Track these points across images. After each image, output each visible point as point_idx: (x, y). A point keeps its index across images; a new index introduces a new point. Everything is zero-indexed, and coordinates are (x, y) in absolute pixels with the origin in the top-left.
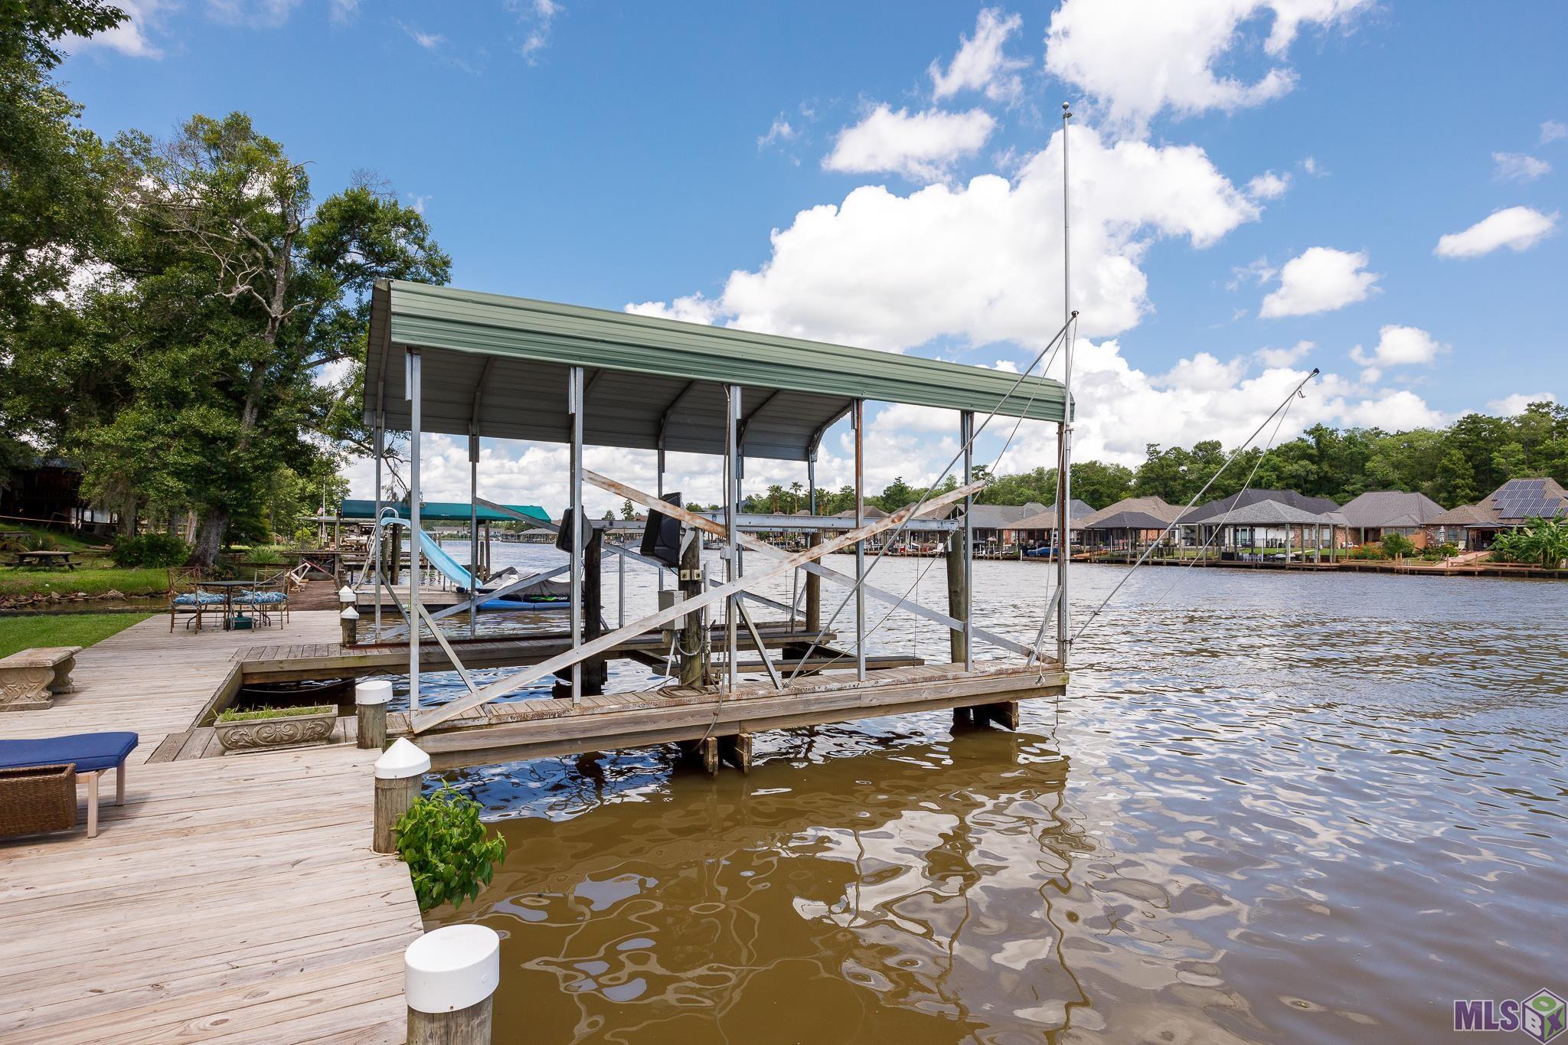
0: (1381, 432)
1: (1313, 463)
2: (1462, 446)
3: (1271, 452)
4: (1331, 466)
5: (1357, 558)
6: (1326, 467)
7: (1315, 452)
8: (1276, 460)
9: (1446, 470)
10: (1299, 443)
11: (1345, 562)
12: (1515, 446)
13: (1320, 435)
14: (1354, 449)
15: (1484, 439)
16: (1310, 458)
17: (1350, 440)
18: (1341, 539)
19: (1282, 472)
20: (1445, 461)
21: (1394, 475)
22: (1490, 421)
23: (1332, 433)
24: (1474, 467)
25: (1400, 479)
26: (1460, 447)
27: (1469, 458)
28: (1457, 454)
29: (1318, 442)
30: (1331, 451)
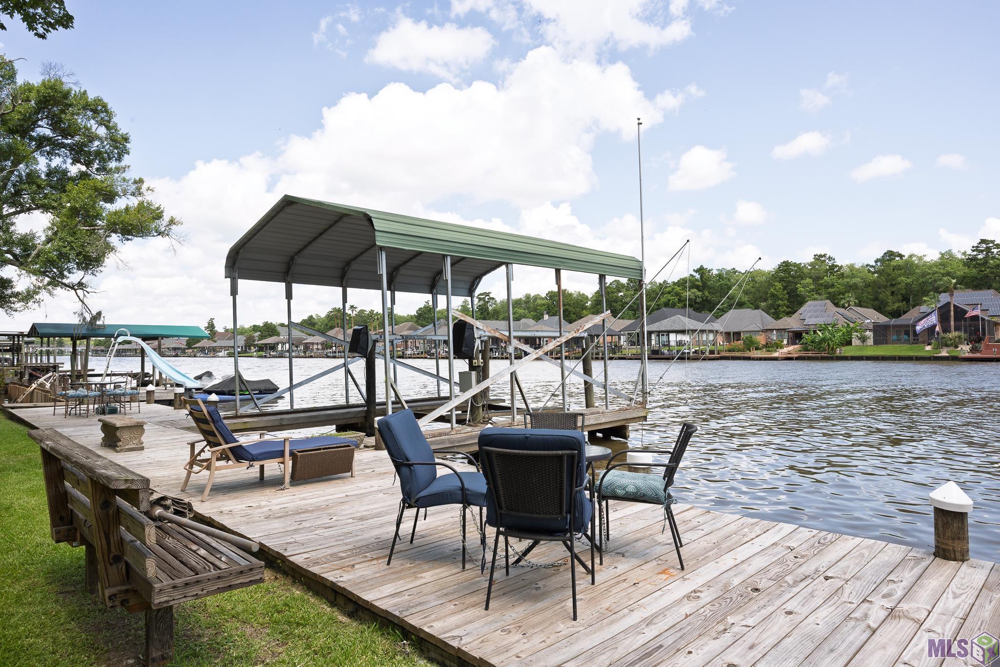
0: (736, 271)
1: (699, 291)
2: (781, 280)
3: (674, 283)
4: (709, 293)
5: (730, 351)
6: (707, 293)
7: (700, 283)
8: (678, 289)
9: (773, 295)
10: (691, 278)
11: (723, 354)
12: (809, 280)
13: (703, 273)
14: (722, 282)
15: (793, 277)
16: (697, 287)
17: (720, 276)
18: (720, 339)
19: (681, 297)
20: (772, 290)
21: (746, 299)
22: (795, 265)
23: (709, 271)
24: (788, 293)
25: (748, 301)
26: (780, 281)
27: (785, 288)
28: (779, 285)
29: (702, 277)
30: (709, 283)
